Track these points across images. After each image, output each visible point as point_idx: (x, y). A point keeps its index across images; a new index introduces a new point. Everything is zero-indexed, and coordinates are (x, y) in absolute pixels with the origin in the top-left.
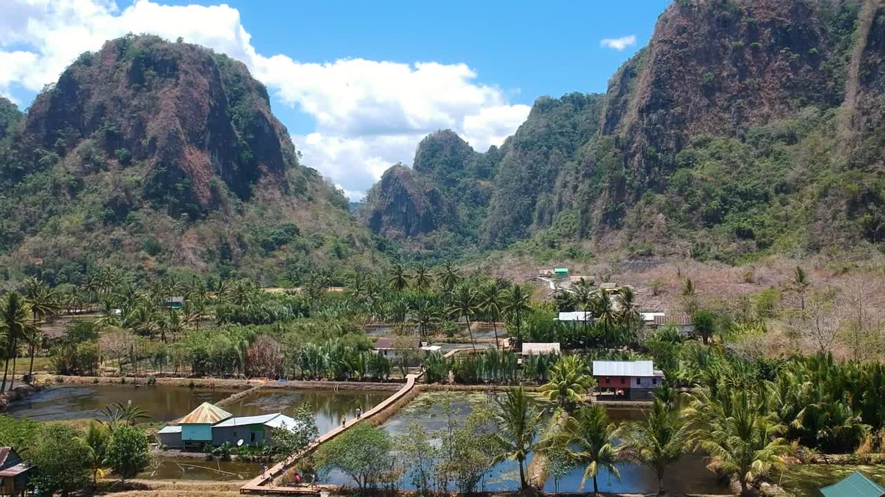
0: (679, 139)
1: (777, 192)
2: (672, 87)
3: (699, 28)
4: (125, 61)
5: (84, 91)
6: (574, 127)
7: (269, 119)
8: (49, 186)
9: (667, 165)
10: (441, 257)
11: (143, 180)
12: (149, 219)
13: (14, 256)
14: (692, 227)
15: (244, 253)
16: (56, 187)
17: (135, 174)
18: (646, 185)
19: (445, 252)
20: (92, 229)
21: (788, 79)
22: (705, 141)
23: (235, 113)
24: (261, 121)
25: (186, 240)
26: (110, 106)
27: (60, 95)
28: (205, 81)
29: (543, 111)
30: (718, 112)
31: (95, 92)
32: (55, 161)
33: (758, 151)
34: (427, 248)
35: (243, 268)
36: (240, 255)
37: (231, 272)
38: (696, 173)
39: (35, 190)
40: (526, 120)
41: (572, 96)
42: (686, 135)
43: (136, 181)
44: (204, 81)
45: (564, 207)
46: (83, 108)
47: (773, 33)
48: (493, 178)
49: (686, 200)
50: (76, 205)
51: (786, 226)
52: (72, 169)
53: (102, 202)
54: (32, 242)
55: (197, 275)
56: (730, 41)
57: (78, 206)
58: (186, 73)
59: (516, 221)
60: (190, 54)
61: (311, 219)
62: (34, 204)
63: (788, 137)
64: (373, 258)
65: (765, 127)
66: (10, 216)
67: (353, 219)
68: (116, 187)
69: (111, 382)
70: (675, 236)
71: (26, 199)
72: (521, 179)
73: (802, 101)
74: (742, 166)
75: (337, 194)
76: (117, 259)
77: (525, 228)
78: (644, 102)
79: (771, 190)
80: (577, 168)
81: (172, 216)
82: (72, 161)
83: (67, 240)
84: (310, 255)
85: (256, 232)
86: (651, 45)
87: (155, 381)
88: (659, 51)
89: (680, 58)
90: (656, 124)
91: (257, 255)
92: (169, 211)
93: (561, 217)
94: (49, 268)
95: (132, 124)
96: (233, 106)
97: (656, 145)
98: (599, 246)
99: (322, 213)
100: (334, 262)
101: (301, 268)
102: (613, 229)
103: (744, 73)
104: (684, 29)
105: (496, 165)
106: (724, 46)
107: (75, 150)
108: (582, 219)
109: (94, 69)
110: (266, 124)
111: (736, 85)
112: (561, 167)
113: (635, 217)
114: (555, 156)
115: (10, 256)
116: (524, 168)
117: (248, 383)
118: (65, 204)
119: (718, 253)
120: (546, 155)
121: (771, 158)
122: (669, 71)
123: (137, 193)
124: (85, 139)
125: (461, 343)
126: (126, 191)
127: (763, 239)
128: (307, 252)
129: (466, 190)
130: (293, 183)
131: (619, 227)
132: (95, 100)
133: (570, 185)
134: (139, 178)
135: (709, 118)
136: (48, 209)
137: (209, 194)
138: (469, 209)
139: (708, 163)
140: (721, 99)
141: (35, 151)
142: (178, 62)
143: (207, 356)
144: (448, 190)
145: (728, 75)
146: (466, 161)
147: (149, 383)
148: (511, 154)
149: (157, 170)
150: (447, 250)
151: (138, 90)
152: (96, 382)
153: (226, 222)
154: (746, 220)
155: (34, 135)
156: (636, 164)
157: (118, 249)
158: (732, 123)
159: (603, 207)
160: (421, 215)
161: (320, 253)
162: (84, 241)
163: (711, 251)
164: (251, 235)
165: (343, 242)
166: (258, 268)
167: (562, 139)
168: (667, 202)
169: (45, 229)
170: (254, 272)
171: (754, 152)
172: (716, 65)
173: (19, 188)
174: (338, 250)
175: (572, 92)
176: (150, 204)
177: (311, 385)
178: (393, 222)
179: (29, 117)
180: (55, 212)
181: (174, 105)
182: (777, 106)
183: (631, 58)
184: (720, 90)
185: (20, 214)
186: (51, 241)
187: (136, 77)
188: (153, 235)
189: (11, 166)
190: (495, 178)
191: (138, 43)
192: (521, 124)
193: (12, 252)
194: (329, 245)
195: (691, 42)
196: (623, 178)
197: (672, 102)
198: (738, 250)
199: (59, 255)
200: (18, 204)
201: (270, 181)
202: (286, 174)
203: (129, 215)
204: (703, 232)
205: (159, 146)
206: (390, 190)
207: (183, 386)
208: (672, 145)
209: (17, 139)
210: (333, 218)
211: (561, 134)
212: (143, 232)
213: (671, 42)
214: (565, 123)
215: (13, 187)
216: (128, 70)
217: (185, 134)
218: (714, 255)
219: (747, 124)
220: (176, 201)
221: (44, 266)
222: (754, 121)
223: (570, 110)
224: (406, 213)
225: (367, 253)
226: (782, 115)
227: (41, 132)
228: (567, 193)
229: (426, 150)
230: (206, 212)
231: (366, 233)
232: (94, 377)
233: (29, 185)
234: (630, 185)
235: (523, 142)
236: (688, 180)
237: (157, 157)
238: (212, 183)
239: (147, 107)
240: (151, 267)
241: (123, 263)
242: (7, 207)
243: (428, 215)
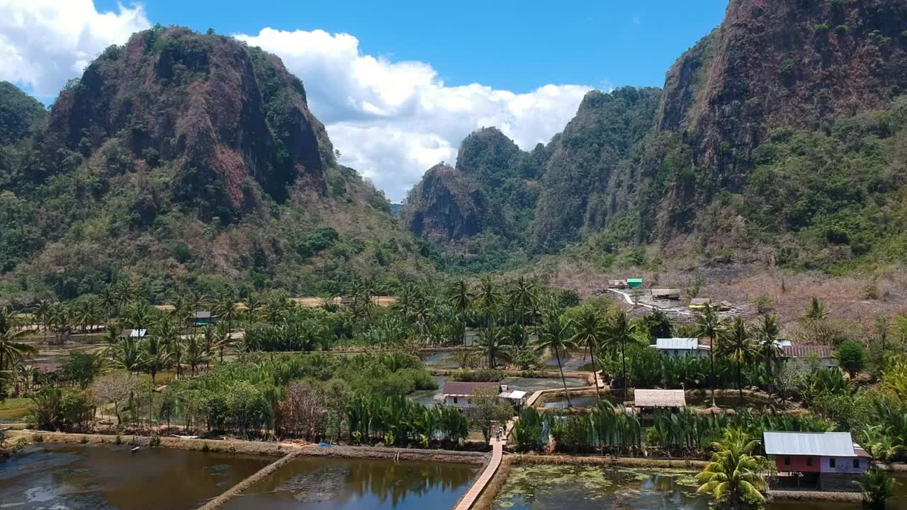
0: (756, 132)
1: (871, 191)
2: (747, 76)
3: (777, 10)
4: (152, 55)
5: (108, 88)
6: (627, 122)
7: (305, 115)
8: (72, 188)
9: (743, 162)
10: (486, 261)
11: (171, 182)
12: (179, 224)
13: (35, 264)
14: (774, 229)
15: (280, 260)
16: (80, 190)
17: (163, 176)
18: (719, 184)
19: (491, 256)
20: (118, 234)
21: (878, 65)
22: (784, 135)
23: (269, 110)
24: (297, 118)
25: (218, 245)
26: (137, 102)
27: (84, 90)
28: (238, 75)
29: (593, 105)
30: (799, 102)
31: (121, 87)
32: (79, 162)
33: (846, 145)
34: (471, 252)
35: (278, 275)
36: (275, 262)
37: (265, 282)
38: (777, 170)
39: (58, 192)
40: (575, 116)
41: (624, 90)
42: (764, 128)
43: (164, 183)
44: (236, 75)
45: (618, 208)
46: (108, 105)
47: (861, 14)
48: (540, 177)
49: (768, 201)
50: (101, 208)
51: (885, 229)
52: (97, 170)
53: (128, 205)
54: (52, 249)
55: (230, 284)
56: (812, 23)
57: (103, 209)
58: (217, 66)
59: (566, 223)
60: (222, 46)
61: (350, 222)
62: (56, 208)
63: (880, 128)
64: (417, 264)
65: (854, 118)
66: (31, 221)
67: (394, 222)
68: (143, 189)
69: (103, 441)
70: (756, 241)
71: (47, 202)
72: (571, 179)
73: (894, 90)
74: (830, 162)
75: (377, 195)
76: (144, 267)
77: (575, 231)
78: (715, 92)
79: (864, 188)
80: (632, 166)
81: (203, 221)
82: (97, 160)
83: (90, 246)
84: (350, 261)
85: (293, 237)
86: (723, 30)
87: (159, 441)
88: (732, 36)
89: (756, 44)
90: (729, 117)
91: (293, 261)
92: (199, 215)
93: (616, 218)
94: (71, 277)
95: (160, 121)
96: (267, 102)
97: (730, 140)
98: (665, 251)
99: (362, 215)
100: (376, 269)
101: (340, 276)
102: (682, 232)
103: (828, 59)
104: (760, 12)
105: (543, 163)
106: (804, 29)
107: (101, 150)
108: (642, 220)
109: (120, 64)
110: (302, 121)
111: (818, 72)
112: (614, 165)
113: (710, 220)
114: (606, 154)
115: (30, 264)
116: (573, 167)
117: (280, 448)
118: (89, 208)
119: (807, 260)
120: (598, 153)
121: (862, 153)
122: (744, 58)
123: (165, 196)
124: (110, 138)
125: (538, 377)
126: (154, 193)
127: (860, 245)
128: (347, 259)
129: (511, 190)
130: (331, 184)
131: (688, 231)
132: (121, 96)
133: (625, 185)
134: (167, 179)
135: (789, 110)
136: (71, 212)
137: (242, 196)
138: (515, 210)
139: (789, 159)
140: (802, 88)
141: (58, 151)
142: (208, 54)
143: (226, 408)
144: (493, 190)
145: (810, 62)
146: (512, 161)
147: (151, 445)
148: (560, 153)
149: (186, 171)
150: (492, 254)
151: (165, 85)
152: (84, 441)
153: (261, 226)
154: (838, 222)
155: (57, 134)
156: (706, 160)
157: (145, 256)
158: (815, 115)
159: (670, 208)
160: (465, 217)
161: (361, 259)
162: (109, 248)
163: (800, 258)
164: (286, 241)
165: (385, 246)
166: (295, 276)
167: (614, 136)
168: (746, 203)
169: (67, 234)
170: (290, 280)
171: (842, 146)
172: (796, 51)
173: (41, 191)
174: (379, 256)
175: (624, 87)
176: (179, 207)
177: (362, 453)
178: (435, 225)
179: (52, 116)
180: (78, 217)
181: (204, 101)
182: (865, 96)
183: (692, 47)
184: (801, 78)
185: (42, 219)
186: (73, 248)
187: (165, 71)
188: (183, 241)
189: (32, 167)
190: (543, 178)
191: (167, 35)
192: (570, 121)
193: (33, 259)
194: (370, 251)
195: (768, 26)
196: (693, 176)
197: (747, 91)
198: (831, 257)
199: (82, 263)
200: (40, 208)
201: (307, 182)
202: (324, 174)
203: (156, 219)
204: (788, 236)
205: (188, 145)
206: (432, 191)
207: (194, 450)
208: (747, 139)
209: (40, 139)
210: (373, 221)
211: (614, 130)
212: (172, 238)
213: (746, 25)
214: (617, 119)
215: (34, 189)
216: (155, 64)
217: (216, 132)
218: (803, 262)
219: (832, 115)
220: (207, 204)
221: (66, 274)
222: (840, 113)
223: (622, 105)
224: (449, 215)
225: (411, 259)
226: (872, 105)
227: (64, 130)
228: (622, 194)
229: (470, 149)
230: (239, 216)
231: (409, 237)
232: (83, 435)
233: (51, 188)
234: (700, 184)
235: (571, 139)
236: (769, 178)
237: (186, 157)
238: (244, 185)
239: (176, 103)
240: (181, 275)
241: (150, 271)
242: (28, 211)
243: (472, 216)
